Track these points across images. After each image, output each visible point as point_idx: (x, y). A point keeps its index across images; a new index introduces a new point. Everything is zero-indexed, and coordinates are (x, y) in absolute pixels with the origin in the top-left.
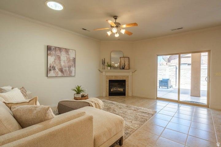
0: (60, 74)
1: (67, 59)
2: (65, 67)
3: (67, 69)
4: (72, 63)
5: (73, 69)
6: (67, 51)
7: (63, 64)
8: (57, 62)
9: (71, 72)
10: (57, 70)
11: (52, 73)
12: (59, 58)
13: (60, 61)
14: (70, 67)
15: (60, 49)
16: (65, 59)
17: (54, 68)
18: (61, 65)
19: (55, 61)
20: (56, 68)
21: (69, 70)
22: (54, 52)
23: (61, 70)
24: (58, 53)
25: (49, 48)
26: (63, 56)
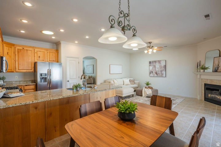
0: (156, 75)
1: (160, 66)
2: (159, 71)
3: (160, 72)
4: (163, 69)
5: (164, 72)
6: (159, 62)
7: (157, 70)
8: (154, 69)
9: (162, 74)
10: (154, 73)
11: (152, 75)
12: (155, 66)
13: (155, 68)
14: (161, 71)
15: (155, 62)
16: (159, 66)
17: (152, 72)
18: (156, 71)
19: (153, 69)
20: (153, 72)
21: (161, 73)
22: (152, 64)
23: (156, 73)
24: (154, 64)
25: (150, 63)
26: (157, 65)
